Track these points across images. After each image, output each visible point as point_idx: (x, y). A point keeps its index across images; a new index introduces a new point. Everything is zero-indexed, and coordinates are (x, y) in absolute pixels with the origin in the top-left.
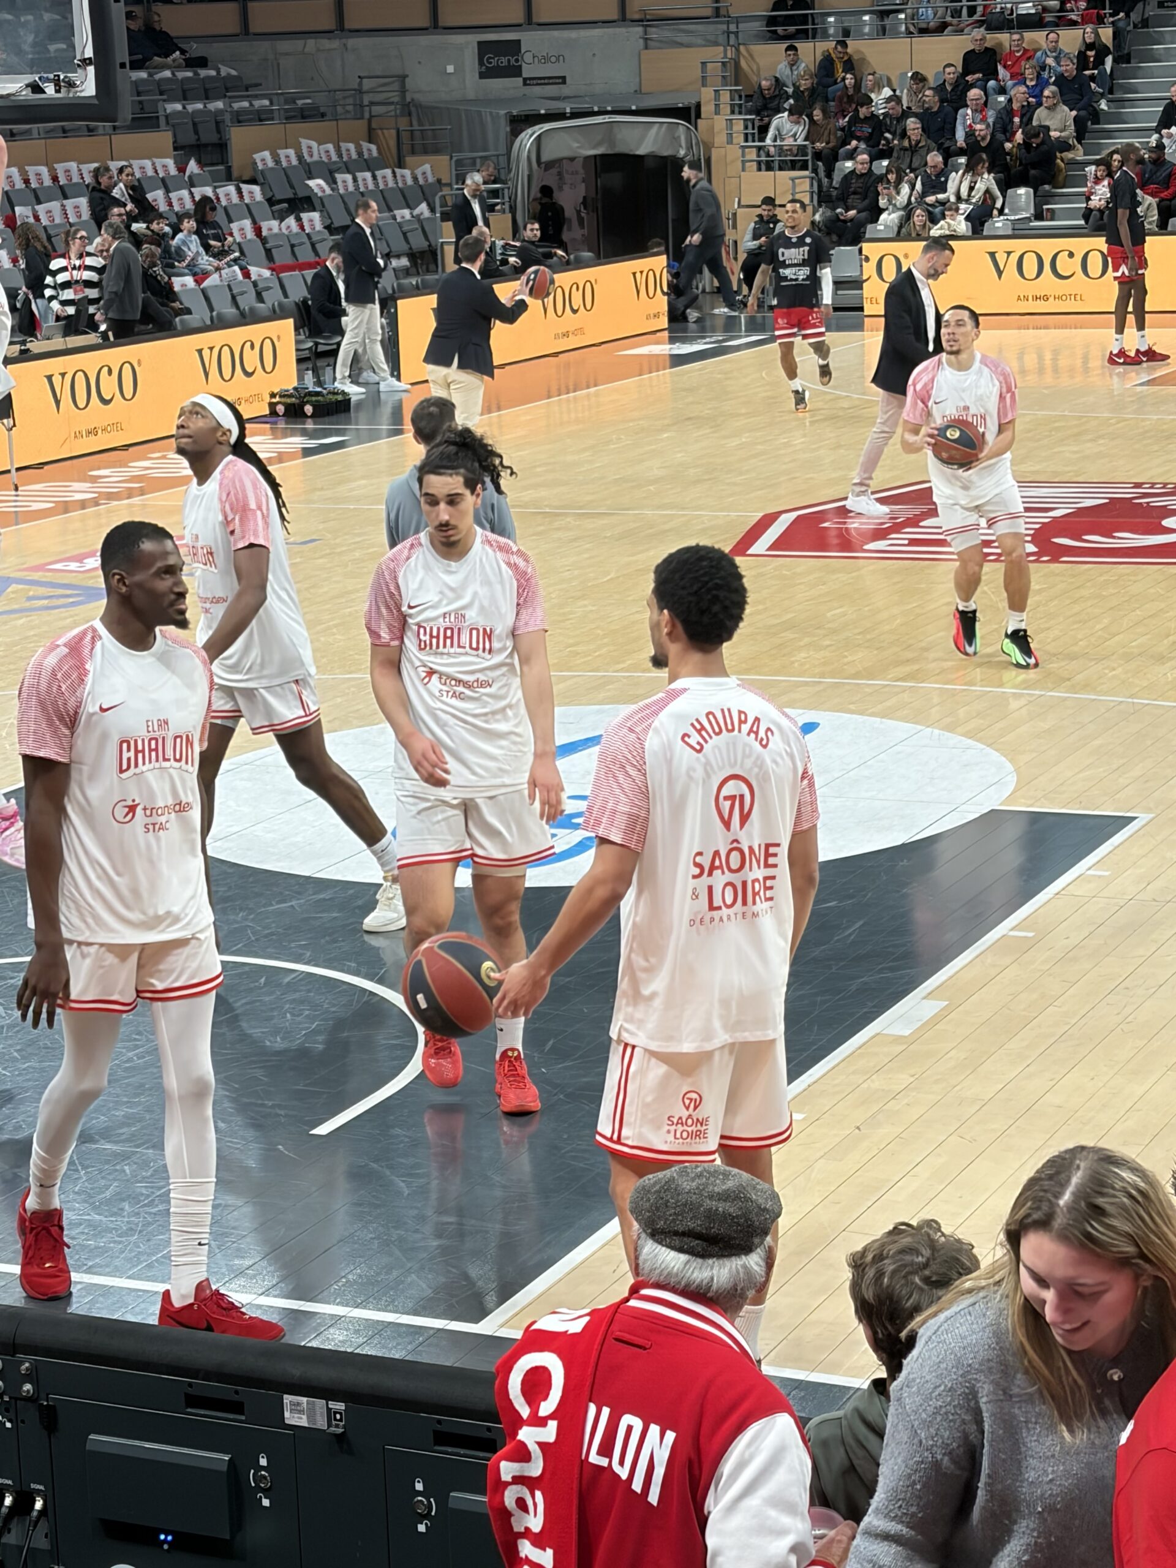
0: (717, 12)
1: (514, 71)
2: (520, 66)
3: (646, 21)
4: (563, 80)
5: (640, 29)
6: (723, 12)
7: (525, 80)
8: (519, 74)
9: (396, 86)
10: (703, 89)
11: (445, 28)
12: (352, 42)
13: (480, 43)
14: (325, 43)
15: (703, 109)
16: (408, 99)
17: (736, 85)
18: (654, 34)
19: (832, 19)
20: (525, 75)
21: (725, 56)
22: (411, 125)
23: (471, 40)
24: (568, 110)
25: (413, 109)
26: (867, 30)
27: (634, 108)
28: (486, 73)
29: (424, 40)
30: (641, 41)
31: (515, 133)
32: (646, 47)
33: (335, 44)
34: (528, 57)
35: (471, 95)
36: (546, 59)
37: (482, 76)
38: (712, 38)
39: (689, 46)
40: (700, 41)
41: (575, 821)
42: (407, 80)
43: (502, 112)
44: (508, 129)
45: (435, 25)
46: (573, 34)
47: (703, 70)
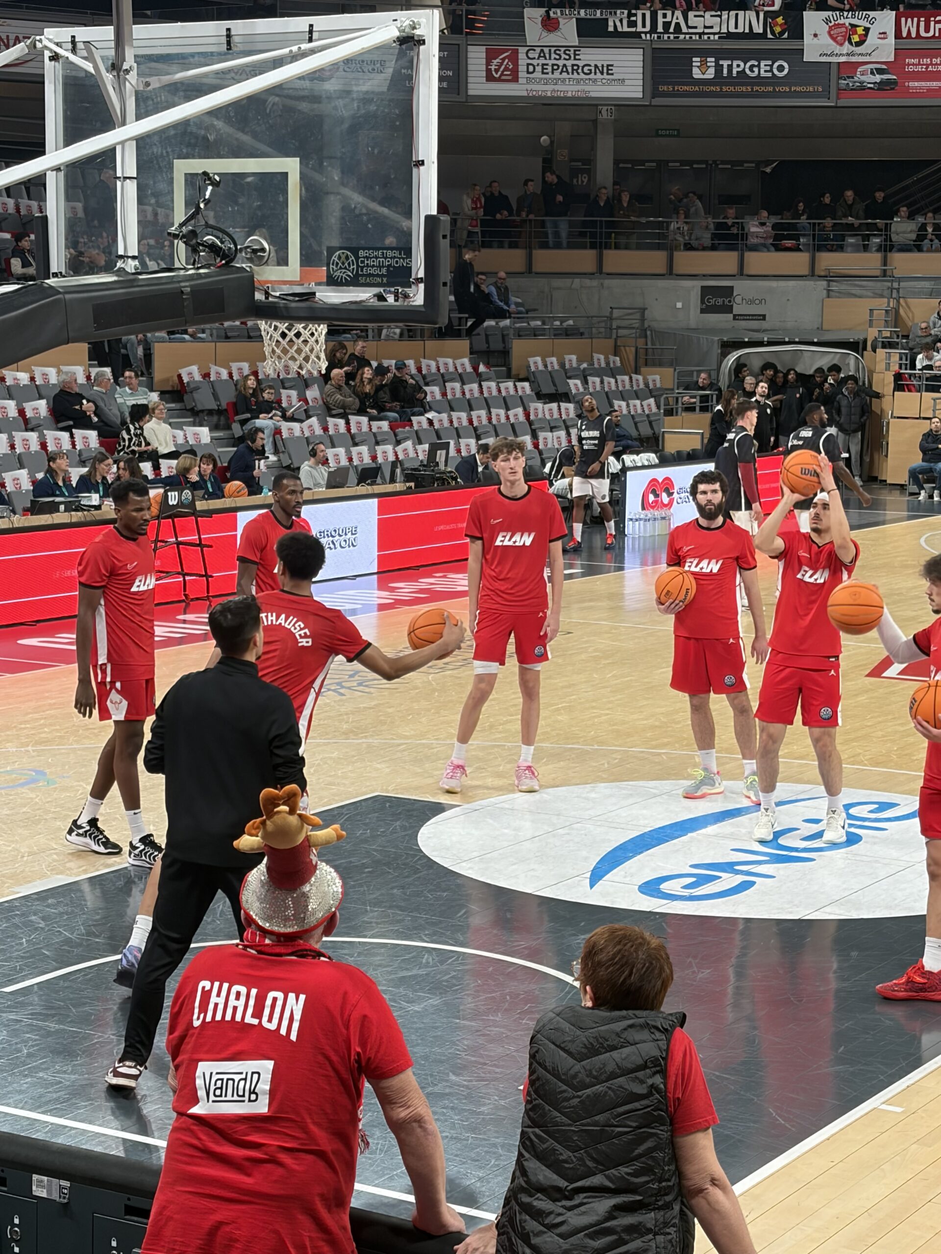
0: (884, 273)
1: (728, 309)
2: (732, 306)
3: (829, 277)
4: (764, 317)
5: (825, 283)
6: (888, 273)
7: (735, 316)
8: (731, 312)
9: (638, 316)
10: (870, 329)
11: (677, 275)
12: (607, 282)
13: (702, 287)
14: (587, 282)
16: (646, 326)
17: (895, 327)
18: (835, 287)
20: (735, 312)
21: (889, 305)
22: (647, 345)
23: (697, 285)
24: (766, 339)
25: (649, 333)
27: (816, 340)
28: (706, 310)
29: (661, 283)
30: (825, 292)
31: (724, 355)
32: (828, 297)
33: (595, 283)
34: (738, 299)
35: (693, 325)
36: (752, 302)
37: (702, 311)
38: (879, 292)
39: (860, 297)
40: (870, 294)
41: (737, 868)
42: (646, 312)
43: (716, 339)
44: (719, 351)
45: (670, 272)
46: (774, 284)
47: (871, 314)
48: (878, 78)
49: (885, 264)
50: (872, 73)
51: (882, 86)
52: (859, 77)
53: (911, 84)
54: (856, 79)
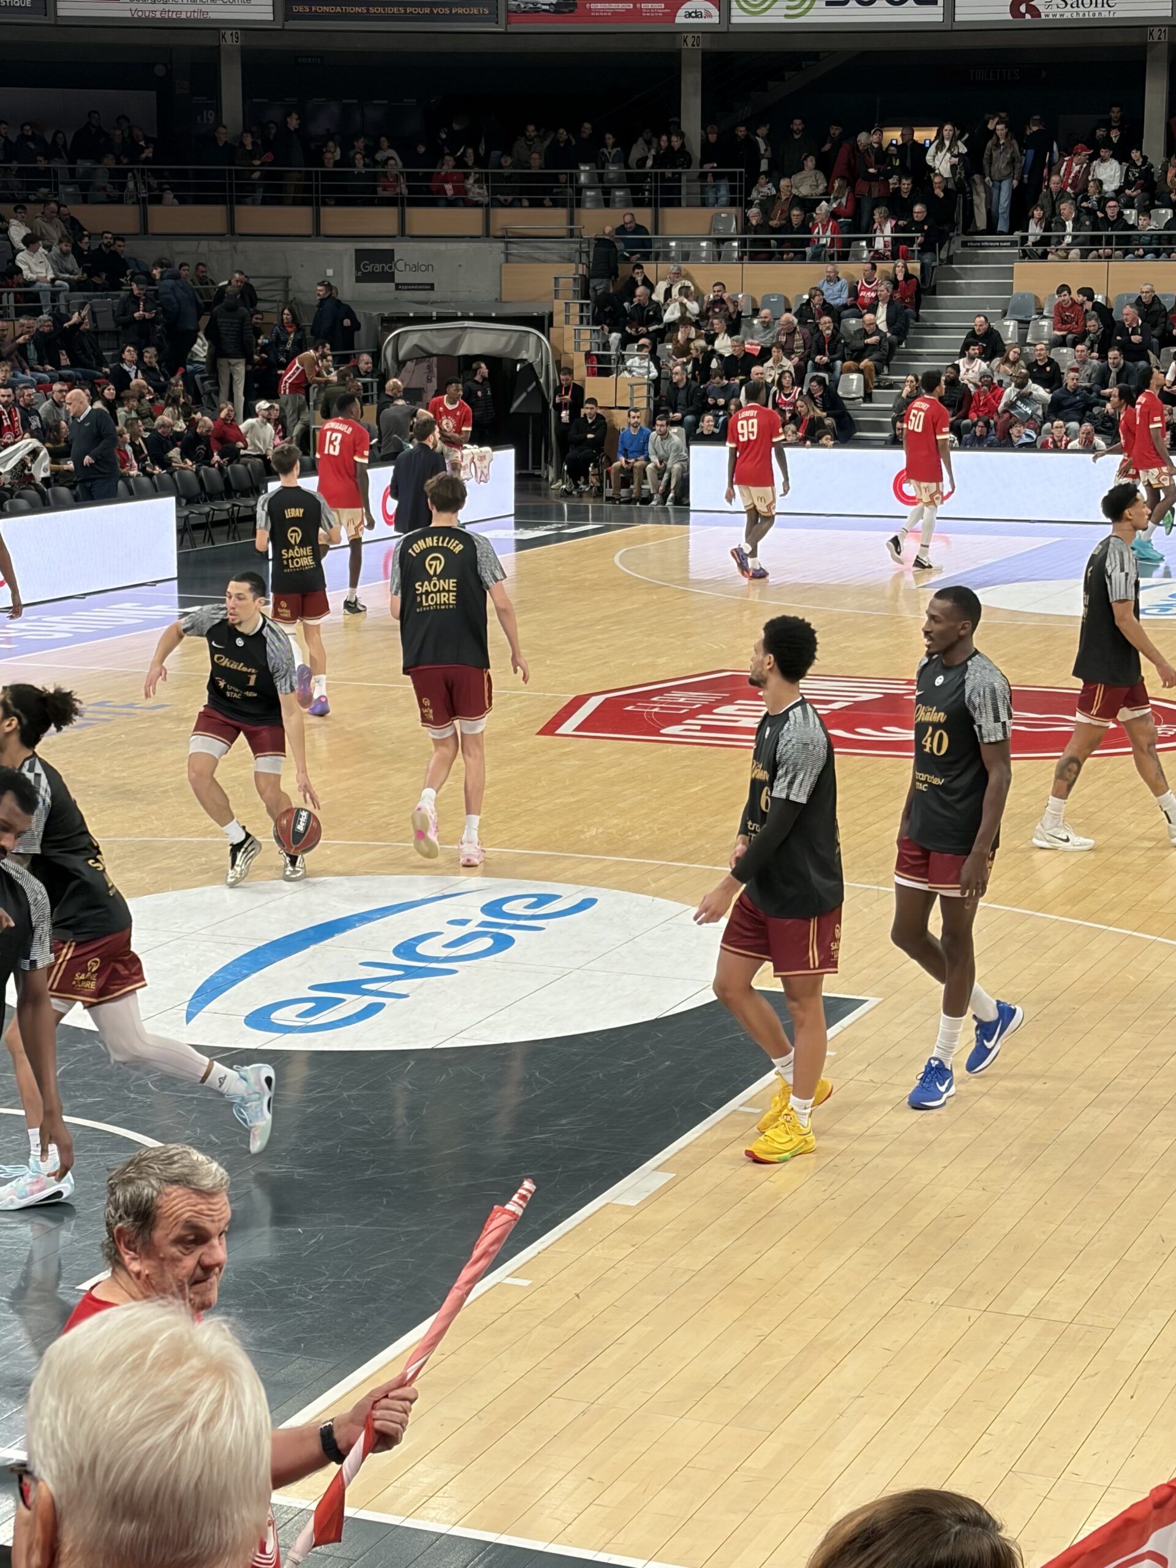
0: (571, 233)
1: (389, 277)
2: (393, 273)
3: (507, 238)
4: (431, 287)
5: (502, 245)
6: (576, 233)
7: (397, 285)
8: (393, 281)
9: (280, 286)
10: (555, 301)
11: (326, 236)
12: (241, 245)
13: (357, 251)
14: (217, 245)
15: (555, 318)
16: (291, 298)
18: (514, 249)
19: (673, 244)
20: (397, 281)
21: (577, 273)
23: (349, 248)
24: (434, 314)
26: (704, 254)
27: (493, 315)
28: (363, 278)
29: (307, 246)
30: (503, 256)
31: (384, 334)
32: (507, 261)
33: (226, 246)
34: (400, 265)
36: (416, 268)
37: (358, 280)
38: (566, 256)
39: (545, 262)
40: (556, 258)
41: (364, 987)
42: (291, 281)
43: (375, 314)
44: (380, 328)
45: (317, 233)
46: (442, 246)
47: (556, 285)
49: (572, 223)
51: (559, 8)
53: (593, 6)
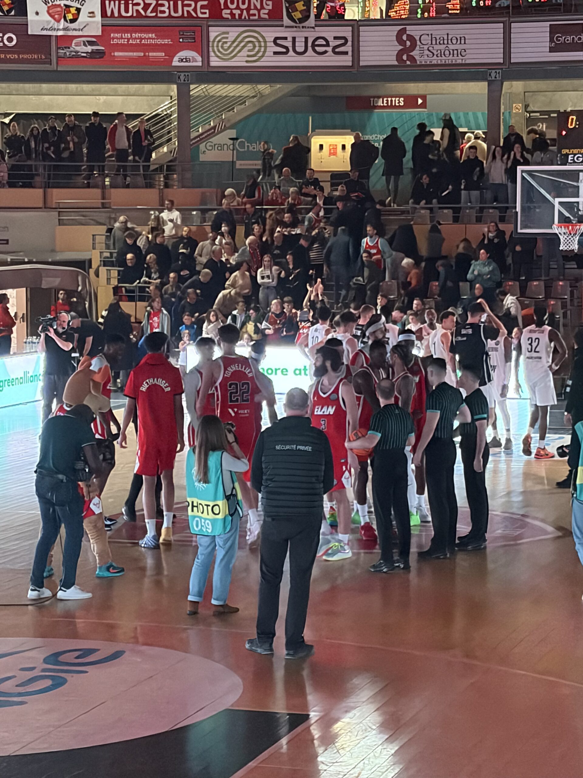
0: (104, 206)
3: (60, 209)
5: (56, 214)
6: (107, 205)
10: (94, 251)
15: (93, 263)
18: (64, 216)
24: (9, 260)
27: (50, 260)
30: (57, 221)
32: (59, 225)
38: (100, 221)
39: (85, 224)
40: (92, 222)
46: (14, 214)
47: (94, 240)
48: (89, 49)
49: (103, 198)
50: (85, 45)
51: (93, 55)
52: (74, 47)
53: (116, 54)
54: (71, 49)
